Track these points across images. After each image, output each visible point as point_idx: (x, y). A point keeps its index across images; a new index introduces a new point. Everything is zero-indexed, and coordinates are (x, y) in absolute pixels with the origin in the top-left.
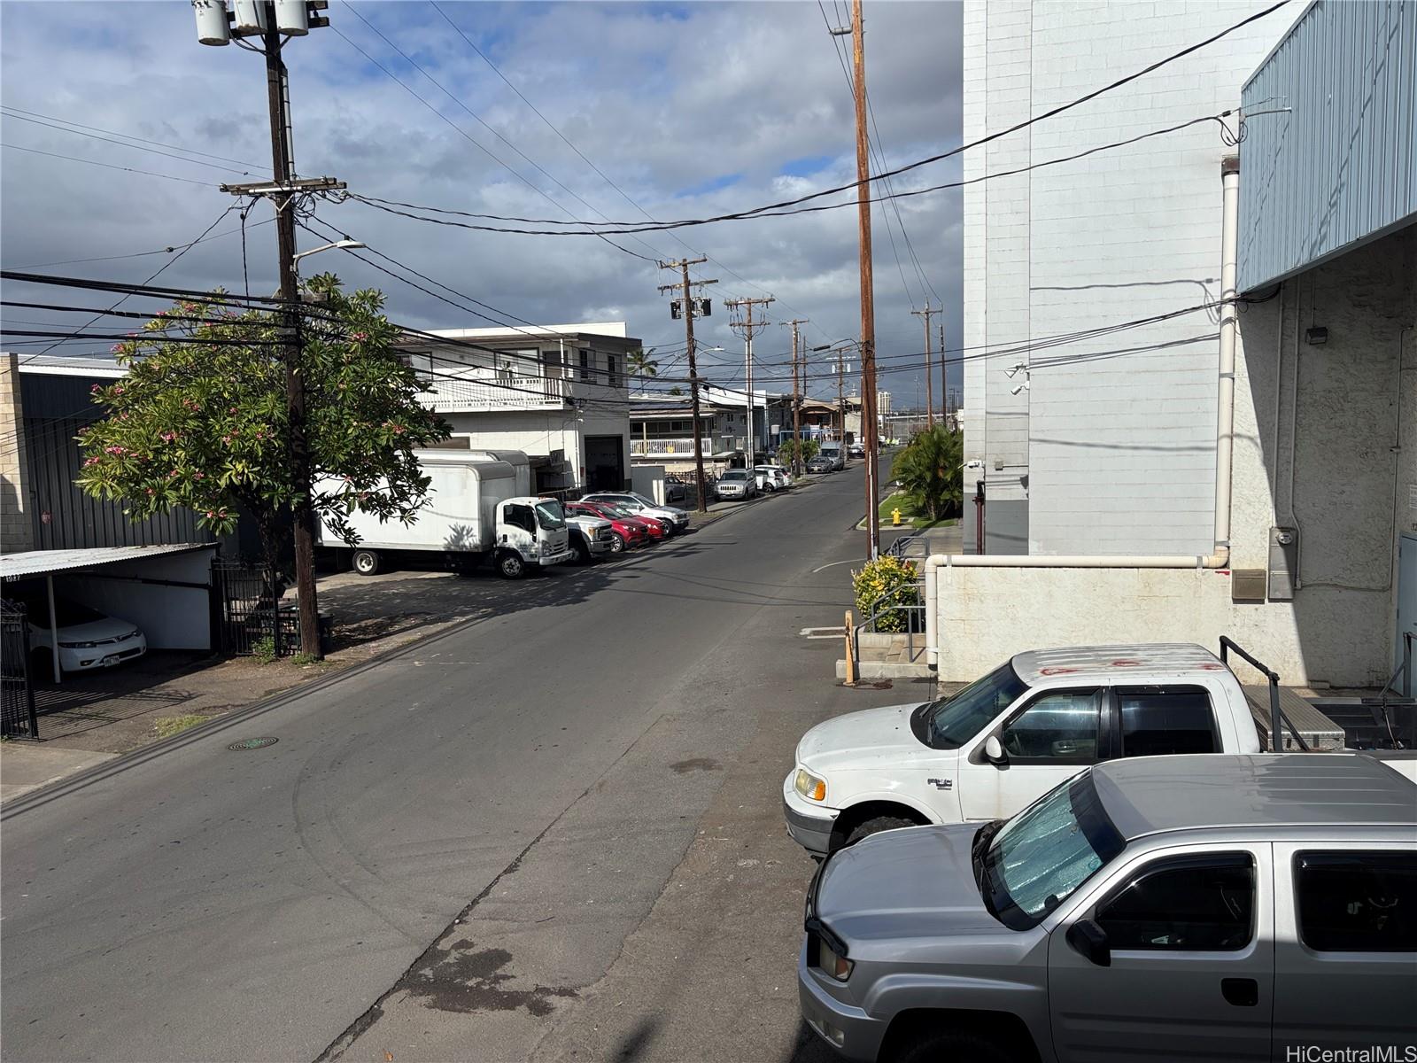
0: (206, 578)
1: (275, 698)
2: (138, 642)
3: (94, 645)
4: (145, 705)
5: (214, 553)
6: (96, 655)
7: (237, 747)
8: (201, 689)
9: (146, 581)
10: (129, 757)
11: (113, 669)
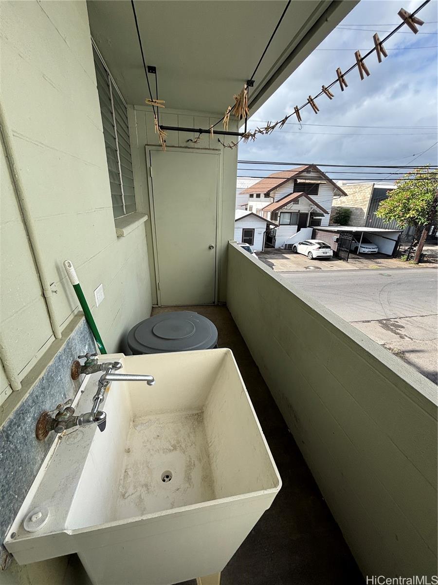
0: (396, 239)
1: (399, 268)
2: (376, 250)
3: (367, 248)
4: (371, 262)
5: (400, 233)
6: (367, 251)
7: (382, 274)
8: (384, 262)
9: (383, 237)
10: (360, 270)
11: (369, 254)
